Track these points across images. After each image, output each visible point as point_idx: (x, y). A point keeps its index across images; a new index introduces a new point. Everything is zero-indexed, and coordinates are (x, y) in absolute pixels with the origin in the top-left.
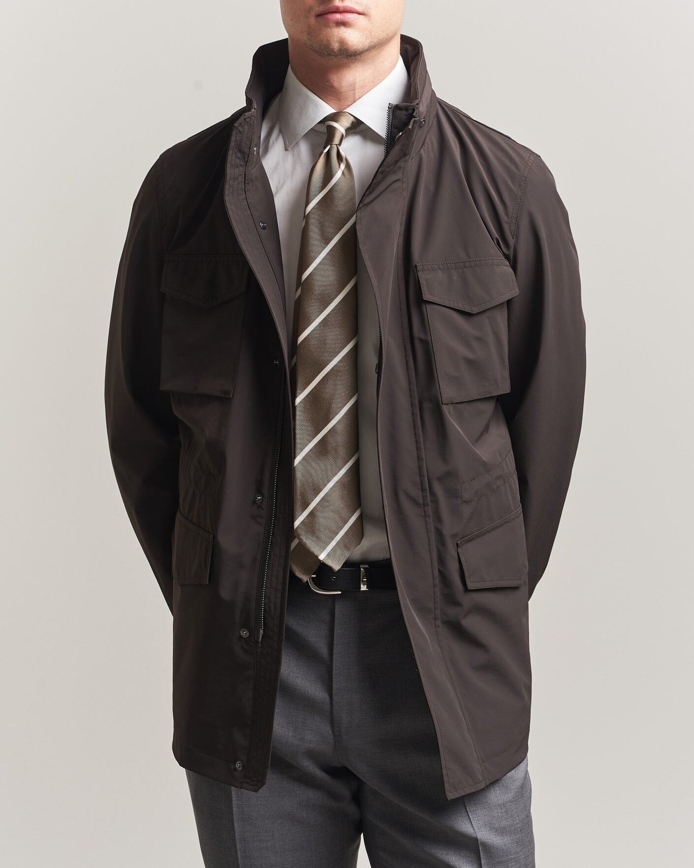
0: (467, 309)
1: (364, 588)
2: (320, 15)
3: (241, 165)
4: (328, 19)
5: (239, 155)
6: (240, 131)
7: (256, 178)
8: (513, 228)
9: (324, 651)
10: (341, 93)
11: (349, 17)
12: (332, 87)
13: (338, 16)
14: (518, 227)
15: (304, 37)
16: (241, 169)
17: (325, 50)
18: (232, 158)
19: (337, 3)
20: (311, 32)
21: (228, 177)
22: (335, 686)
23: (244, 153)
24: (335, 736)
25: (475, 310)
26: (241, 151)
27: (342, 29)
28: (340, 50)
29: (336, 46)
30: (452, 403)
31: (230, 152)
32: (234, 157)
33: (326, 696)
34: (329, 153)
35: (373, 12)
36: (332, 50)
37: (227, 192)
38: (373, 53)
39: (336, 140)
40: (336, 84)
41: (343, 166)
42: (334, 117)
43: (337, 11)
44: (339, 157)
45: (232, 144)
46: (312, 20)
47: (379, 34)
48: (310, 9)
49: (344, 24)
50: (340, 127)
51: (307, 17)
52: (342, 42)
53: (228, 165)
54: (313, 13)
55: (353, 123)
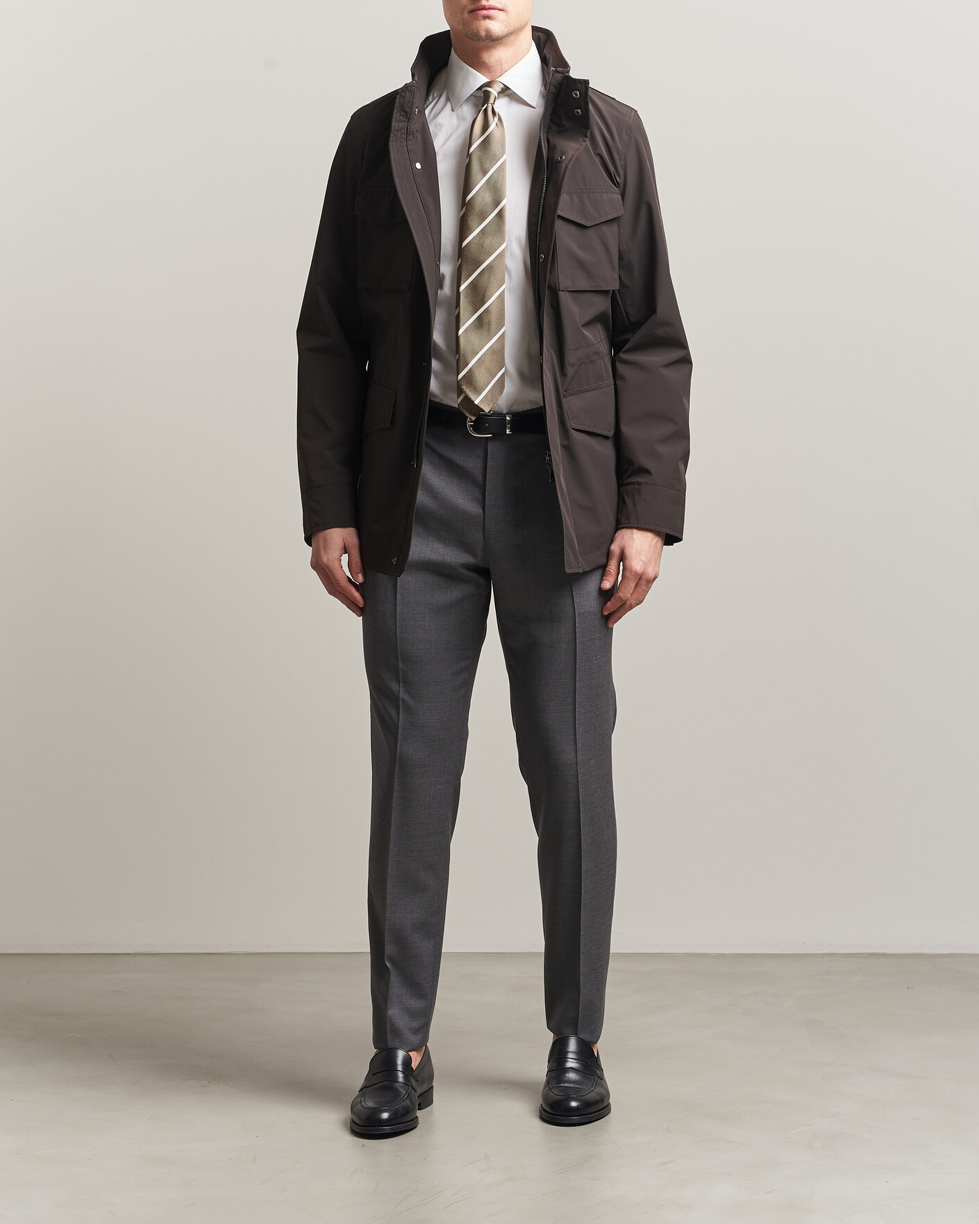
0: (583, 222)
1: (508, 432)
2: (471, 12)
3: (405, 121)
4: (477, 14)
5: (403, 114)
6: (403, 96)
7: (417, 131)
8: (622, 163)
9: (479, 477)
10: (491, 67)
11: (492, 12)
12: (484, 63)
13: (485, 12)
14: (626, 163)
15: (460, 27)
16: (404, 123)
17: (476, 36)
18: (396, 114)
19: (484, 3)
20: (465, 24)
21: (393, 129)
22: (487, 503)
23: (407, 112)
24: (485, 540)
25: (589, 224)
26: (403, 111)
27: (488, 21)
28: (486, 36)
29: (483, 33)
30: (567, 291)
31: (395, 111)
32: (398, 114)
33: (481, 511)
34: (486, 109)
35: (510, 9)
36: (481, 36)
37: (391, 139)
38: (512, 38)
39: (491, 101)
40: (487, 61)
41: (496, 119)
42: (488, 84)
43: (484, 8)
44: (494, 113)
45: (397, 105)
46: (466, 15)
47: (515, 24)
48: (464, 8)
49: (488, 17)
50: (494, 91)
51: (462, 13)
52: (488, 31)
53: (394, 120)
54: (466, 10)
55: (502, 89)
